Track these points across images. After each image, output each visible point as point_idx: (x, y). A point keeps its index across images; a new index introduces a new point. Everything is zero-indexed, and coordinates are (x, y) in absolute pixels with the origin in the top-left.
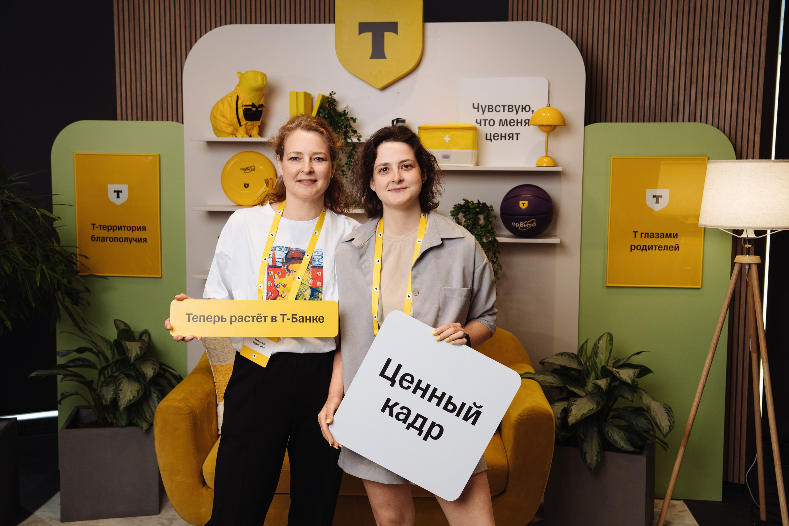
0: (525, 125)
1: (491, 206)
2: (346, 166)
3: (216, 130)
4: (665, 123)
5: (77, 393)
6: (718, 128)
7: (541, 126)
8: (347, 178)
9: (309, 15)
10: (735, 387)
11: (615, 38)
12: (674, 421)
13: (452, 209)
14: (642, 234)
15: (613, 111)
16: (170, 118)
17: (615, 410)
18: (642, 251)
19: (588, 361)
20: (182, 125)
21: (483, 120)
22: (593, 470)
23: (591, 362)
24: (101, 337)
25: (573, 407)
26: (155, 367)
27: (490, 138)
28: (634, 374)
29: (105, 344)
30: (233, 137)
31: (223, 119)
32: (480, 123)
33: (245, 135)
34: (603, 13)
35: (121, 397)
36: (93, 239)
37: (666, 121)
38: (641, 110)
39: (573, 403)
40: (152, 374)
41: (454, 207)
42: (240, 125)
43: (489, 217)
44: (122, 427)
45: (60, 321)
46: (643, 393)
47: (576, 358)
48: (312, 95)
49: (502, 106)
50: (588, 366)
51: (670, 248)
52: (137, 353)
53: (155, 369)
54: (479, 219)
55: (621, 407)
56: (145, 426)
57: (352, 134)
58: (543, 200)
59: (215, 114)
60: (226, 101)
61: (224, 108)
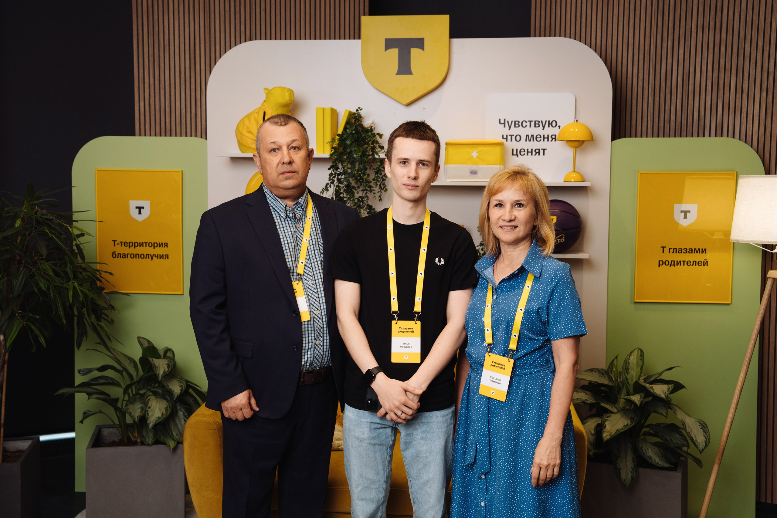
0: (552, 141)
2: (373, 182)
3: (242, 146)
4: (691, 138)
5: (100, 412)
6: (746, 142)
7: (569, 142)
8: (374, 193)
9: (329, 30)
10: (766, 404)
11: (640, 53)
12: (709, 437)
14: (670, 249)
15: (637, 126)
16: (189, 133)
17: (648, 426)
18: (670, 266)
19: (619, 377)
20: (205, 140)
21: (509, 135)
22: (628, 486)
23: (622, 378)
24: (124, 355)
25: (606, 423)
26: (182, 384)
27: (516, 153)
28: (668, 389)
29: (129, 361)
31: (249, 135)
32: (507, 139)
34: (627, 27)
35: (150, 414)
36: (114, 256)
37: (692, 136)
38: (667, 125)
39: (606, 418)
40: (180, 391)
44: (149, 445)
45: (87, 338)
46: (677, 409)
47: (606, 374)
48: (338, 111)
49: (528, 121)
50: (619, 382)
51: (698, 263)
52: (165, 370)
53: (182, 386)
55: (654, 423)
56: (172, 444)
57: (380, 149)
58: (571, 215)
59: (241, 130)
60: (252, 118)
61: (250, 124)
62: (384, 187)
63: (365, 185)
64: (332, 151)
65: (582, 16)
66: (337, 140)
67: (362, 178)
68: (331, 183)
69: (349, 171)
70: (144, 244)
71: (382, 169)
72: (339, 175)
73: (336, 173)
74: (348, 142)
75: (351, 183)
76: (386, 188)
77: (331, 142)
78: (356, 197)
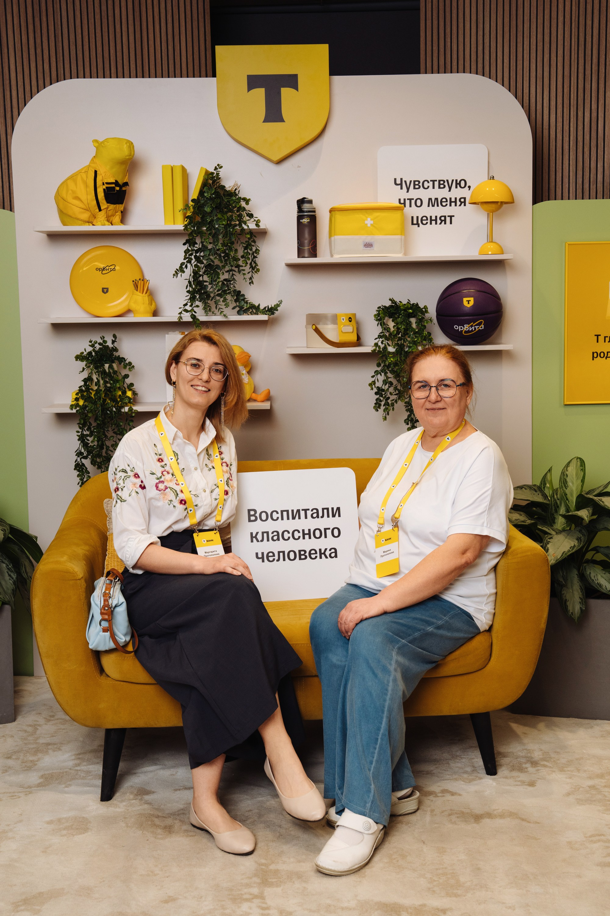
0: (460, 205)
1: (425, 307)
2: (242, 260)
7: (484, 204)
8: (244, 274)
11: (558, 97)
13: (376, 313)
14: (605, 337)
15: (557, 189)
17: (593, 549)
18: (606, 359)
19: (555, 493)
21: (408, 199)
22: (576, 621)
23: (559, 494)
25: (549, 546)
27: (417, 222)
30: (89, 225)
31: (76, 202)
32: (404, 204)
33: (107, 223)
34: (541, 65)
38: (593, 187)
39: (548, 540)
40: (3, 536)
42: (100, 210)
43: (424, 320)
47: (539, 490)
48: (188, 171)
49: (431, 181)
50: (556, 499)
53: (5, 530)
54: (410, 323)
55: (598, 546)
57: (248, 218)
58: (490, 296)
59: (64, 196)
60: (79, 179)
61: (77, 188)
62: (255, 266)
63: (232, 263)
64: (186, 221)
65: (485, 51)
66: (191, 207)
67: (227, 255)
68: (187, 261)
69: (210, 247)
71: (253, 244)
72: (197, 252)
73: (193, 250)
74: (207, 209)
75: (213, 262)
76: (257, 267)
77: (184, 209)
78: (220, 280)
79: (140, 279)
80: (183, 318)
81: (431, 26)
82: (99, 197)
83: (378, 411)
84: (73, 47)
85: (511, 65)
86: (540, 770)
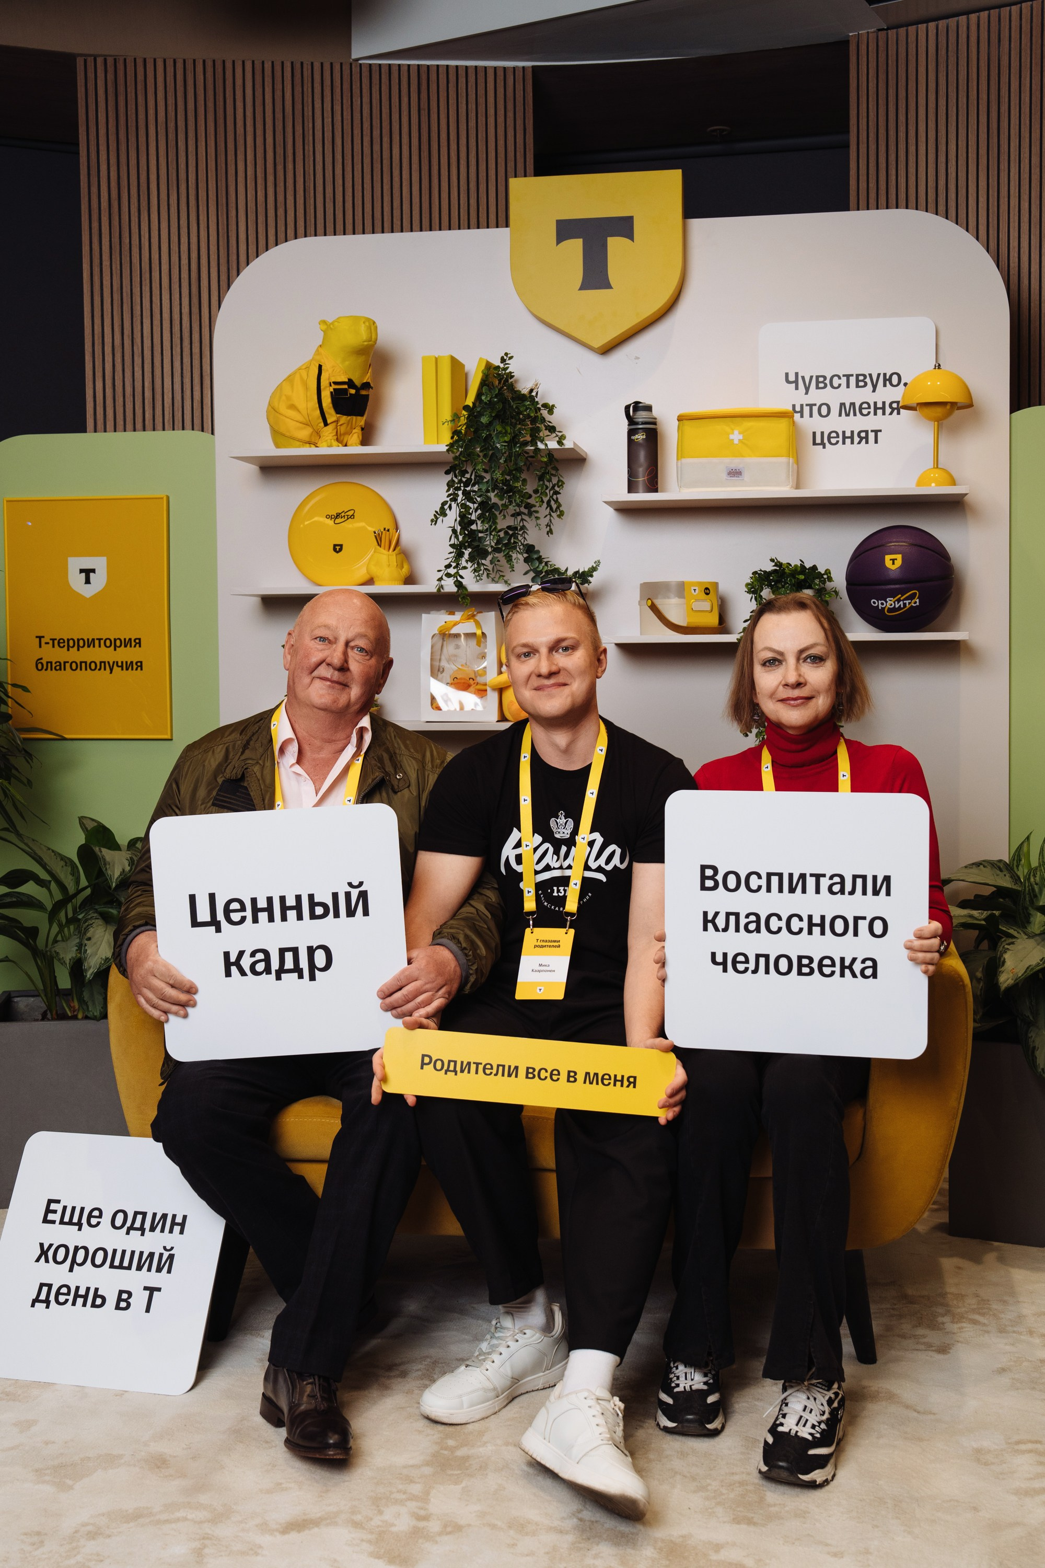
0: (891, 414)
1: (828, 572)
2: (534, 496)
3: (278, 436)
5: (6, 959)
7: (922, 407)
8: (537, 518)
13: (749, 581)
19: (1032, 874)
21: (807, 405)
23: (1038, 876)
24: (53, 851)
25: (1006, 956)
27: (822, 440)
29: (61, 862)
30: (310, 447)
31: (291, 413)
32: (801, 412)
33: (335, 443)
34: (1038, 202)
35: (89, 952)
36: (40, 666)
39: (1005, 948)
41: (751, 576)
43: (826, 592)
44: (95, 1018)
47: (1007, 869)
48: (467, 368)
49: (844, 376)
50: (1034, 883)
52: (123, 871)
57: (547, 433)
58: (930, 552)
59: (277, 405)
60: (297, 377)
61: (293, 392)
62: (558, 507)
63: (518, 501)
64: (452, 438)
65: (949, 185)
66: (463, 418)
67: (511, 489)
68: (450, 499)
69: (488, 477)
70: (97, 642)
71: (554, 472)
72: (467, 484)
73: (460, 482)
74: (484, 420)
75: (490, 499)
76: (561, 509)
77: (451, 421)
78: (499, 527)
79: (385, 529)
80: (445, 587)
81: (866, 152)
82: (324, 405)
83: (747, 735)
84: (329, 205)
85: (990, 205)
86: (965, 1327)
